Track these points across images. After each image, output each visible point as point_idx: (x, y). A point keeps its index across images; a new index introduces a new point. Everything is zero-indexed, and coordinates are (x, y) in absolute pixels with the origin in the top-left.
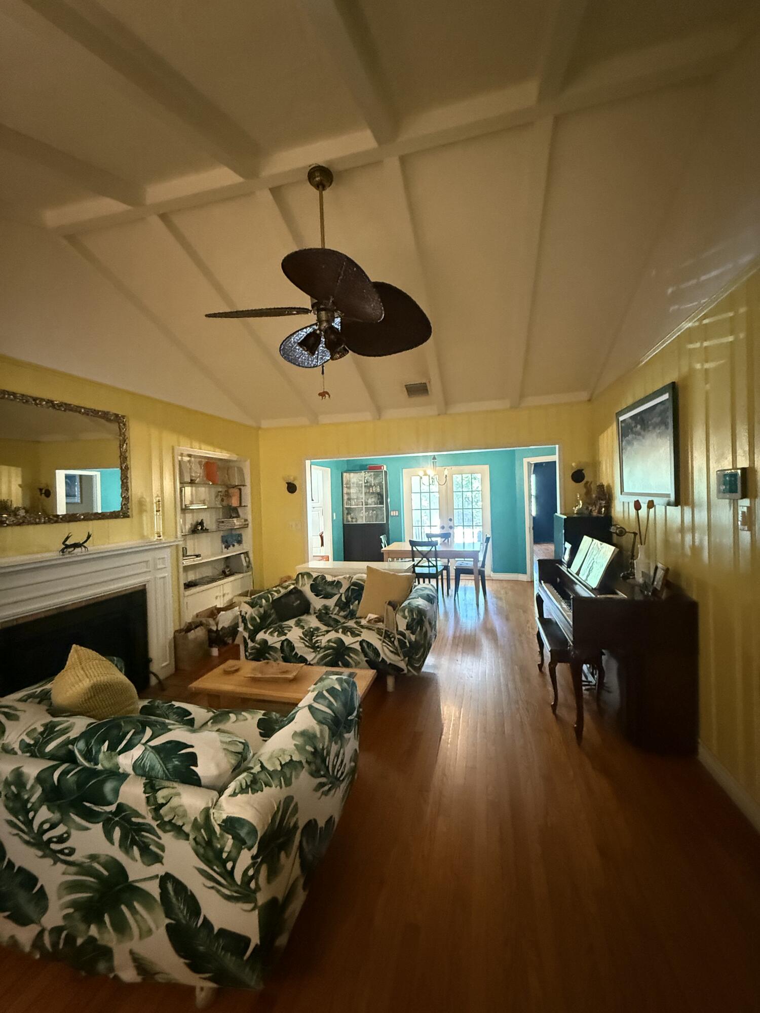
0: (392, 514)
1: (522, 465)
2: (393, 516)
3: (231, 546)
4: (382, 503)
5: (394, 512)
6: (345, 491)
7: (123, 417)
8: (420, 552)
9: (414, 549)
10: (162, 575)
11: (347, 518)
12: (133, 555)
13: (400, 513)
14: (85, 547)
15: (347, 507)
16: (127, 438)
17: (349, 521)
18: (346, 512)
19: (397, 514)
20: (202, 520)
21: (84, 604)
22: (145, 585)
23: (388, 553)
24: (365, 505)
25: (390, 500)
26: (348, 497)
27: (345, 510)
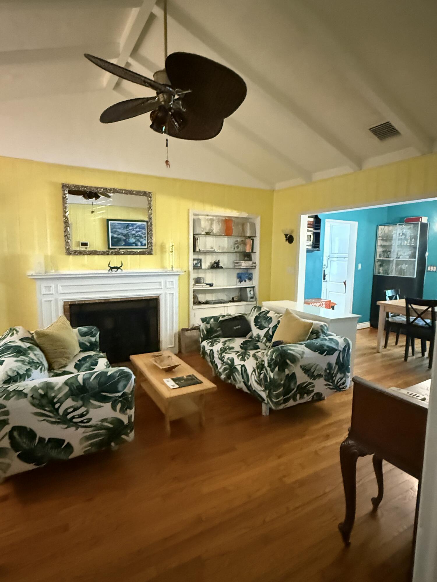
0: (429, 269)
2: (430, 271)
3: (244, 281)
4: (415, 257)
6: (380, 243)
7: (149, 193)
10: (170, 292)
11: (379, 270)
12: (151, 277)
14: (121, 269)
15: (380, 259)
16: (152, 206)
17: (380, 273)
18: (378, 264)
19: (435, 270)
20: (219, 261)
21: (119, 300)
22: (159, 296)
23: (384, 306)
24: (396, 258)
25: (427, 254)
26: (384, 249)
27: (378, 262)
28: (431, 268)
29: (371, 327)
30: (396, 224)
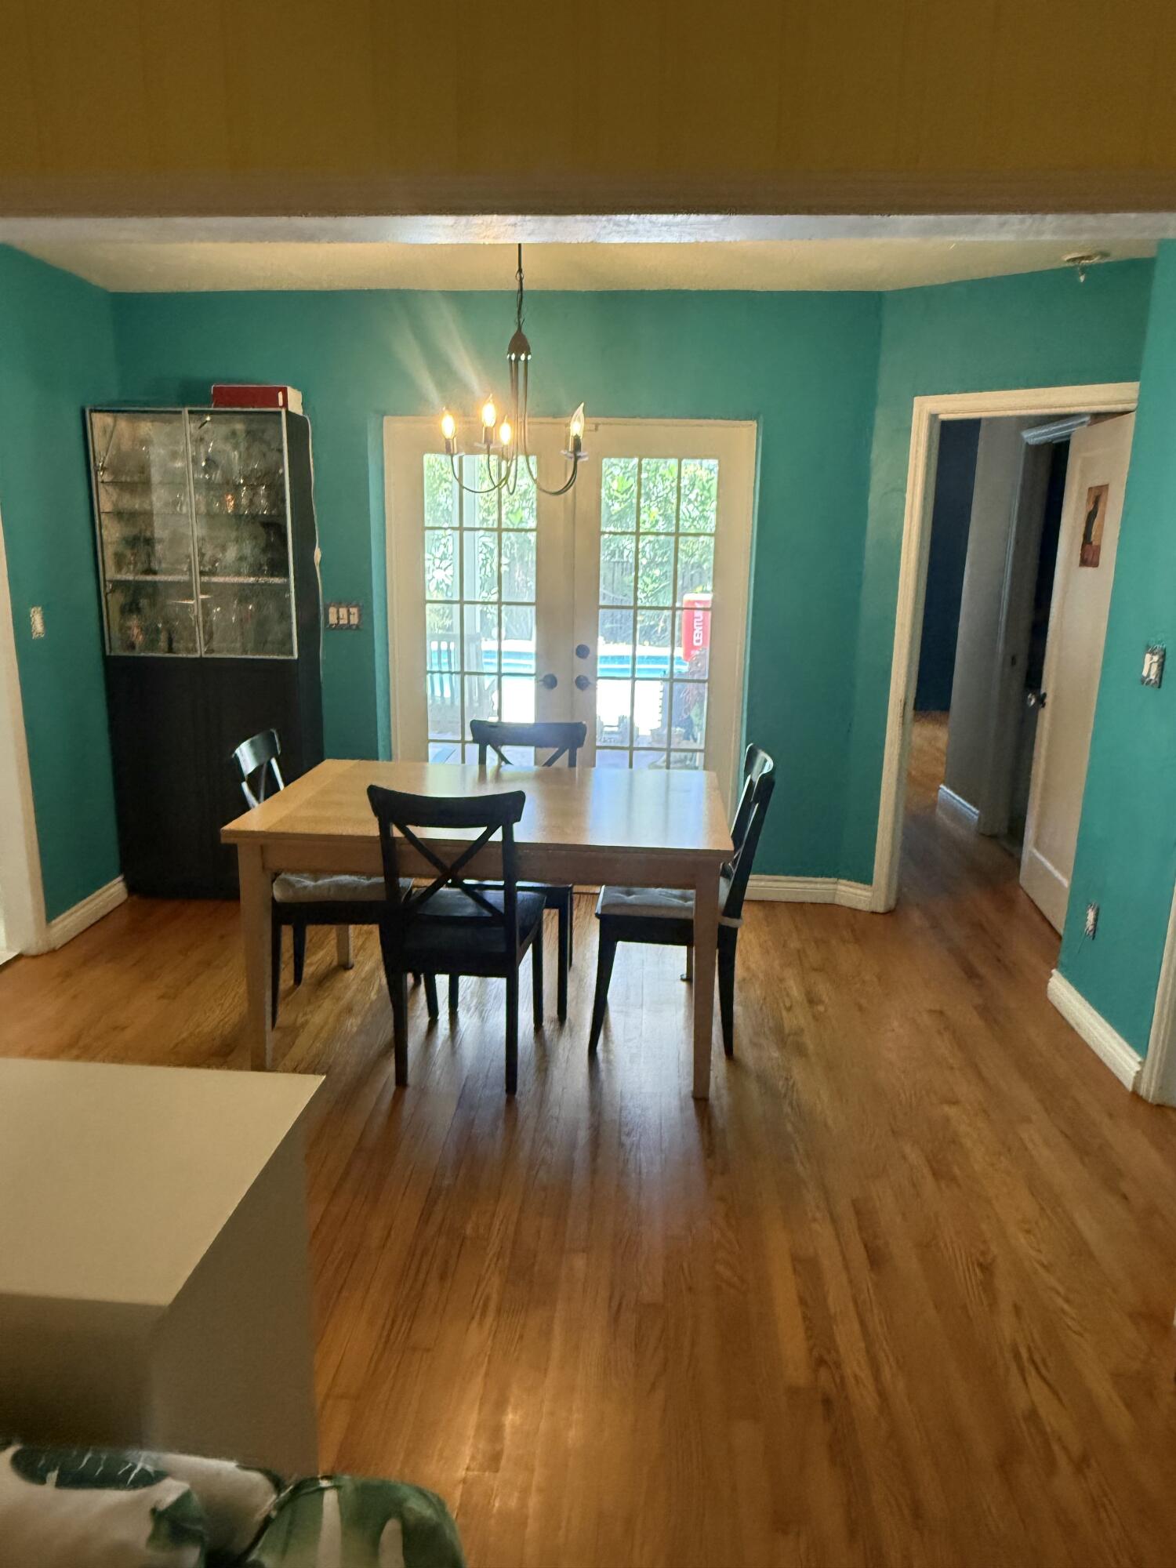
0: (333, 619)
1: (904, 430)
2: (338, 627)
4: (279, 568)
5: (343, 611)
6: (106, 501)
8: (427, 848)
9: (396, 833)
11: (124, 629)
13: (366, 612)
15: (119, 577)
17: (132, 646)
18: (115, 601)
19: (354, 620)
23: (262, 848)
24: (202, 573)
25: (318, 554)
26: (130, 531)
27: (113, 591)
28: (338, 612)
29: (135, 898)
30: (178, 409)
